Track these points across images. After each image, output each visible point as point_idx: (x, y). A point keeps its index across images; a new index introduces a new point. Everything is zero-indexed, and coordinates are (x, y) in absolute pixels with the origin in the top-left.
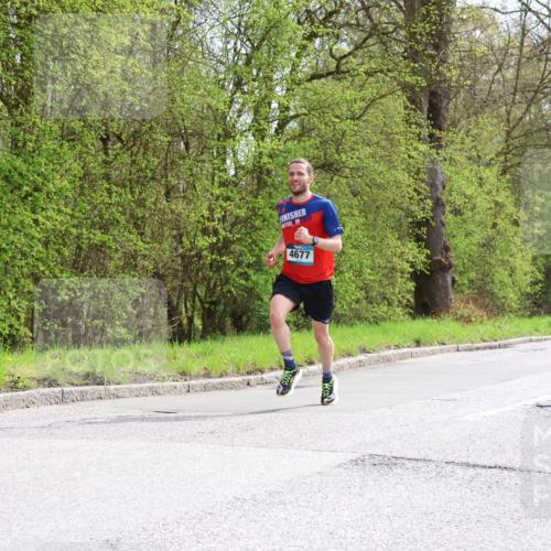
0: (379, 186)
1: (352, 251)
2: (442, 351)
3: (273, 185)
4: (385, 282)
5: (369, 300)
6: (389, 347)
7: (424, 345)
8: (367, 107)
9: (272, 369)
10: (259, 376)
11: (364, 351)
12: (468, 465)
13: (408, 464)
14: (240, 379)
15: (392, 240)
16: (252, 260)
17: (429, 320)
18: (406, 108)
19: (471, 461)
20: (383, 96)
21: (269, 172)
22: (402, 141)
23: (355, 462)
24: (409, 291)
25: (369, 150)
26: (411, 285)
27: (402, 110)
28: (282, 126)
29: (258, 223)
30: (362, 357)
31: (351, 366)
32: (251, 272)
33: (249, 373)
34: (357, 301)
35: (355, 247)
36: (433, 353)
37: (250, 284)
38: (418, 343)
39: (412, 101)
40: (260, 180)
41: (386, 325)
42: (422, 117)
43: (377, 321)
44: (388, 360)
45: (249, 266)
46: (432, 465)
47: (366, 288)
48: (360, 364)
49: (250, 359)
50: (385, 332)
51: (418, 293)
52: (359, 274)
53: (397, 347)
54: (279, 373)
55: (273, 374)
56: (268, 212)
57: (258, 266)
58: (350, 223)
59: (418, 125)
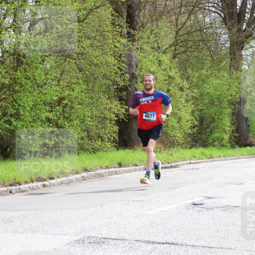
0: (96, 65)
1: (79, 107)
2: (135, 170)
3: (27, 64)
4: (100, 126)
5: (90, 138)
6: (102, 168)
7: (125, 166)
8: (88, 14)
9: (26, 183)
10: (18, 187)
11: (86, 170)
12: (149, 242)
13: (112, 242)
14: (5, 189)
15: (104, 99)
16: (13, 112)
17: (127, 150)
18: (112, 15)
19: (151, 240)
20: (98, 7)
21: (24, 56)
22: (110, 36)
23: (78, 241)
24: (115, 132)
25: (89, 42)
26: (116, 128)
27: (110, 16)
29: (17, 88)
30: (85, 174)
31: (77, 180)
32: (12, 120)
33: (11, 185)
34: (82, 139)
35: (79, 104)
36: (130, 171)
37: (12, 128)
38: (120, 165)
39: (117, 11)
40: (18, 60)
41: (100, 154)
42: (123, 21)
43: (94, 151)
44: (101, 176)
45: (11, 116)
46: (127, 243)
47: (87, 130)
48: (84, 179)
49: (12, 176)
50: (99, 158)
51: (121, 133)
52: (83, 121)
53: (107, 167)
54: (31, 185)
55: (27, 186)
56: (24, 81)
57: (17, 116)
58: (77, 89)
59: (120, 26)
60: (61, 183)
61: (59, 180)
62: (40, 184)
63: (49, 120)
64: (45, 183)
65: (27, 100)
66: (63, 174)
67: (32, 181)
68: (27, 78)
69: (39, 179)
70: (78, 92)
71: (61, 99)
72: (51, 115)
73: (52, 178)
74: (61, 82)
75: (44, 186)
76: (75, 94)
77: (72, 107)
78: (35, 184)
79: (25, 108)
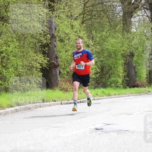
1: (13, 58)
2: (54, 105)
4: (28, 73)
6: (30, 103)
7: (47, 102)
11: (18, 105)
15: (32, 53)
17: (49, 90)
26: (41, 74)
30: (17, 108)
31: (12, 112)
35: (14, 56)
36: (50, 105)
44: (30, 109)
47: (19, 75)
48: (17, 111)
52: (16, 69)
53: (34, 103)
58: (12, 46)
76: (10, 49)
77: (8, 59)
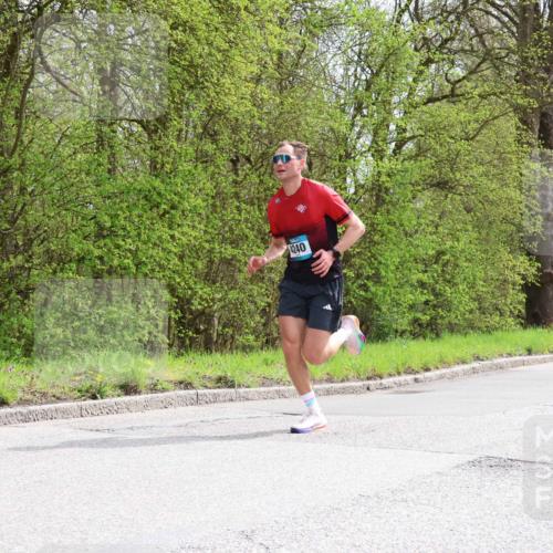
0: (492, 203)
1: (466, 264)
3: (391, 202)
4: (498, 294)
5: (482, 310)
6: (501, 355)
7: (536, 353)
8: (482, 128)
9: (390, 375)
10: (379, 381)
11: (478, 358)
13: (523, 466)
14: (360, 383)
15: (505, 255)
16: (372, 272)
17: (540, 330)
18: (518, 128)
20: (495, 118)
21: (387, 190)
22: (514, 160)
23: (473, 463)
24: (520, 303)
25: (482, 169)
26: (522, 297)
27: (514, 130)
28: (399, 147)
29: (376, 238)
30: (476, 364)
31: (465, 373)
32: (370, 284)
33: (369, 379)
34: (471, 312)
35: (467, 260)
36: (544, 361)
37: (369, 295)
38: (529, 352)
39: (524, 122)
40: (378, 197)
41: (499, 334)
42: (533, 137)
43: (489, 330)
44: (501, 367)
45: (368, 278)
47: (478, 299)
48: (474, 371)
49: (369, 365)
50: (497, 341)
51: (529, 304)
52: (472, 286)
53: (510, 355)
54: (397, 379)
55: (391, 379)
56: (386, 227)
57: (377, 278)
58: (464, 238)
59: (530, 144)
60: (441, 377)
61: (438, 372)
62: (410, 378)
63: (422, 285)
64: (418, 376)
65: (391, 256)
66: (444, 363)
67: (399, 374)
68: (391, 223)
69: (409, 371)
70: (465, 242)
71: (441, 253)
72: (424, 278)
73: (427, 370)
74: (440, 229)
75: (416, 380)
76: (461, 246)
77: (456, 266)
78: (403, 378)
79: (387, 266)
